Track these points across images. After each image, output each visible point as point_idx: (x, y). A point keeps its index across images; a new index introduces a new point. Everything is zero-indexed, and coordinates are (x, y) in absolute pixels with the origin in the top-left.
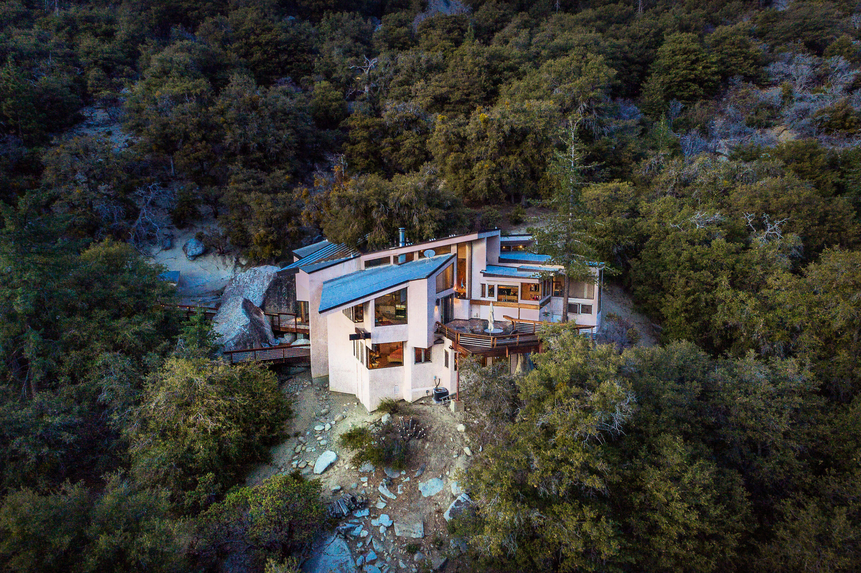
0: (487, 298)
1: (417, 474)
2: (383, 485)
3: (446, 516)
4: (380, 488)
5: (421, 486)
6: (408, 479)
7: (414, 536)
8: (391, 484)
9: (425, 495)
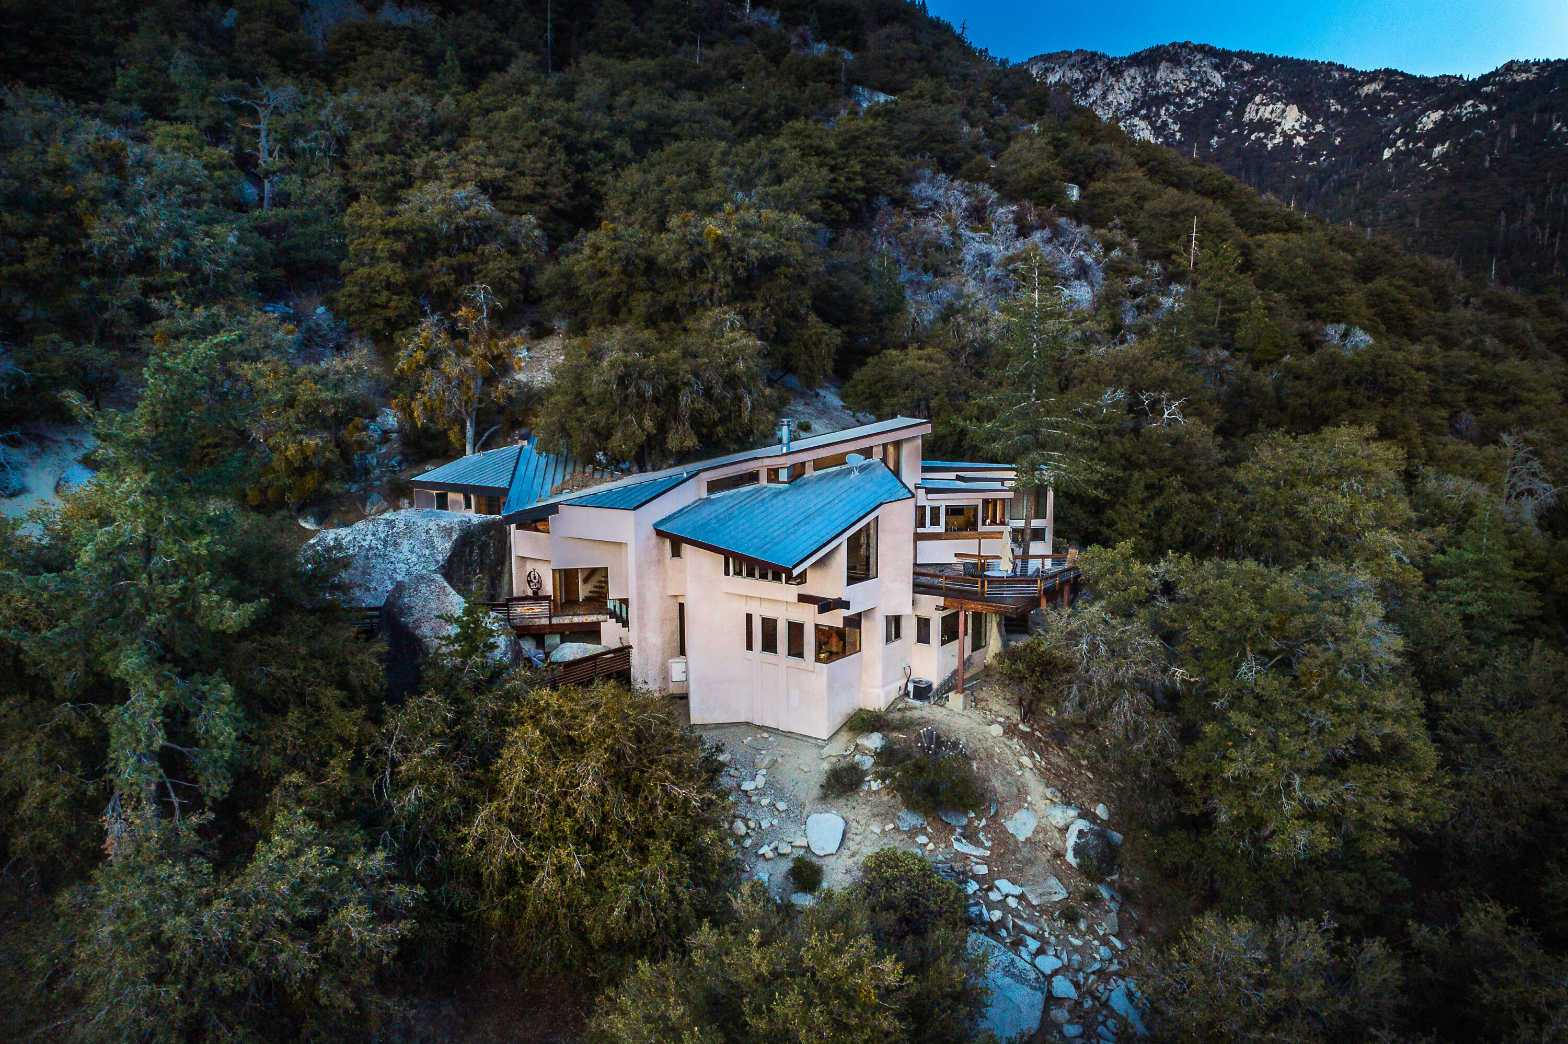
0: (929, 529)
1: (992, 812)
2: (957, 840)
3: (1070, 857)
4: (957, 846)
5: (1010, 826)
6: (984, 822)
7: (1056, 898)
8: (970, 836)
9: (1022, 838)
